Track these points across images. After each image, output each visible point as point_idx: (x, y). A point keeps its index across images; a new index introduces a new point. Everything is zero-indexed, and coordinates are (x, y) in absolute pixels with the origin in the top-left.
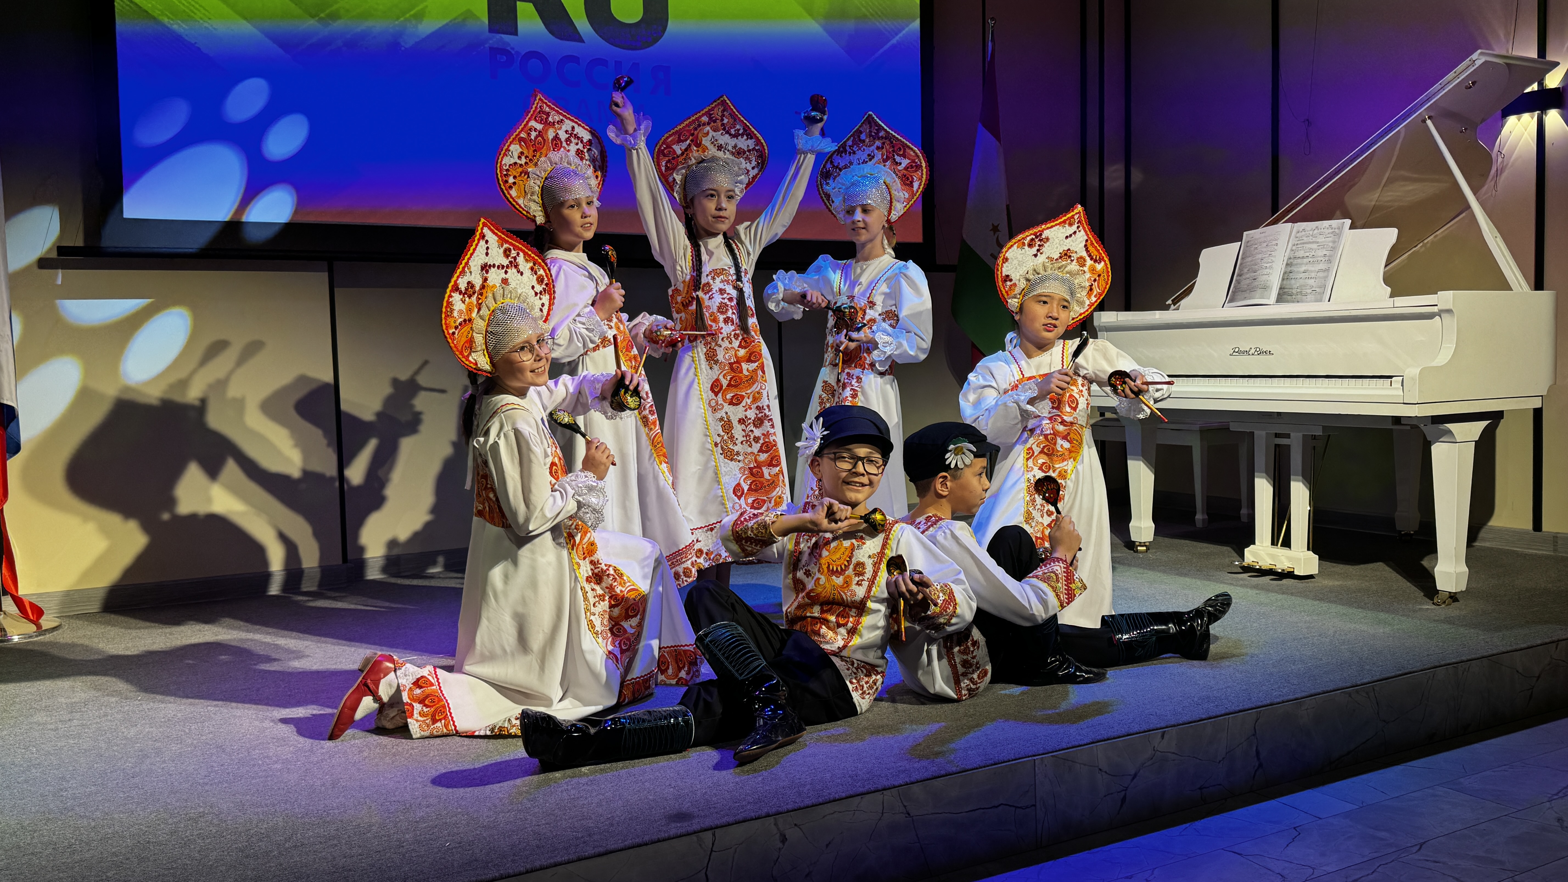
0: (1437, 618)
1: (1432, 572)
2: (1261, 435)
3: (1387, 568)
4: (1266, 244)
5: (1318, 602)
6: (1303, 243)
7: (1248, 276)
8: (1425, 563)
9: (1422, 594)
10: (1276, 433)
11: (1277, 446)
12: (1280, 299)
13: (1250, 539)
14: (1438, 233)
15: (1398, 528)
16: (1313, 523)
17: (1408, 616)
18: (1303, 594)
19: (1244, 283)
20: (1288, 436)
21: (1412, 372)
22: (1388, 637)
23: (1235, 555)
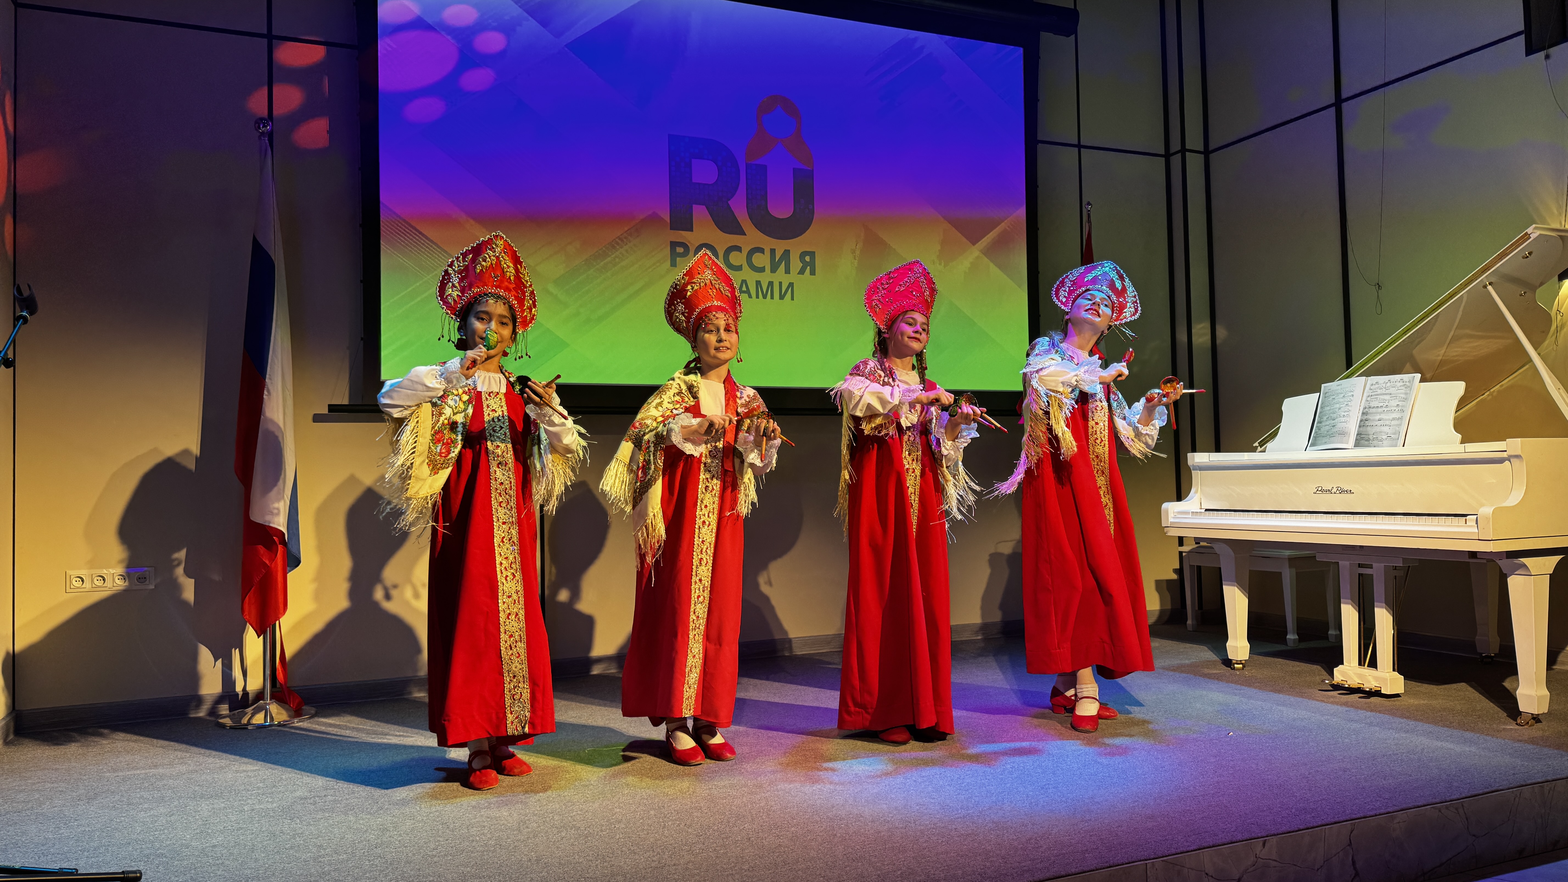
0: (1520, 738)
1: (1514, 694)
2: (1345, 564)
3: (1470, 688)
4: (1343, 395)
5: (1405, 720)
6: (1378, 395)
7: (1327, 423)
8: (1507, 684)
9: (1505, 715)
10: (1359, 564)
11: (1360, 575)
12: (1357, 444)
13: (1339, 660)
14: (1503, 383)
15: (1479, 650)
16: (1398, 643)
17: (1493, 736)
18: (1392, 712)
19: (1324, 429)
20: (1371, 567)
21: (1486, 510)
22: (1474, 756)
23: (1325, 673)
